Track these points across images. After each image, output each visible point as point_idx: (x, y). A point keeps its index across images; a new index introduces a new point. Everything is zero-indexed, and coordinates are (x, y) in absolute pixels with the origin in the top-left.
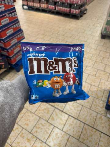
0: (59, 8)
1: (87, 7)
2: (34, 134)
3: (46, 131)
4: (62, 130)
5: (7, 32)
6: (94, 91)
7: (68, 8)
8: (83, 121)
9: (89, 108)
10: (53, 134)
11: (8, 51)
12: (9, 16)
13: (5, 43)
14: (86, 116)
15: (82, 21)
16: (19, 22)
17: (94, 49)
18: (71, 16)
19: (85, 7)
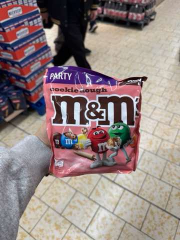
0: (109, 10)
1: (156, 9)
2: (66, 217)
3: (86, 213)
4: (113, 213)
5: (26, 51)
6: (167, 150)
7: (124, 11)
8: (148, 200)
9: (159, 177)
10: (97, 218)
11: (26, 82)
12: (29, 24)
13: (21, 68)
14: (153, 192)
15: (147, 33)
16: (44, 34)
17: (168, 79)
18: (128, 24)
19: (153, 9)
